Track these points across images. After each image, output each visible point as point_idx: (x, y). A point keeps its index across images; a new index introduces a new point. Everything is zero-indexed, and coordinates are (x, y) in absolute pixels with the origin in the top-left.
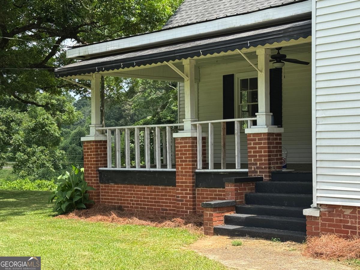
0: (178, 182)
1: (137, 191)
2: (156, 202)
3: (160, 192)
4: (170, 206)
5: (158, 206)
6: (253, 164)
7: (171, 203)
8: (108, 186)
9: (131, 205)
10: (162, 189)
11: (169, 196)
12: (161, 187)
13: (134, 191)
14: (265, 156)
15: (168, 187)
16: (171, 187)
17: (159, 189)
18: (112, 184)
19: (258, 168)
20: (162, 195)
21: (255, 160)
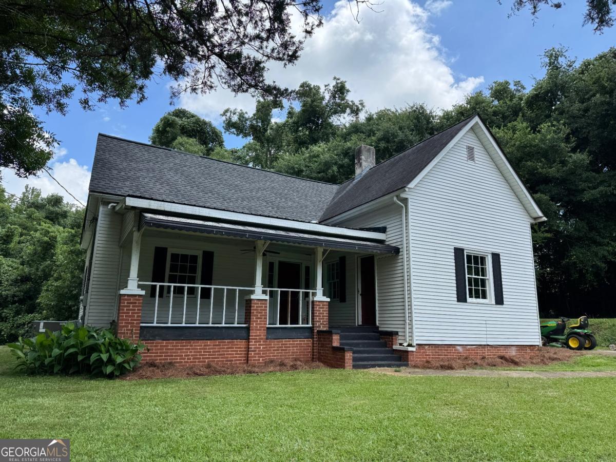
0: (252, 336)
1: (196, 346)
2: (220, 355)
3: (225, 345)
4: (236, 357)
5: (222, 358)
6: (318, 322)
7: (238, 354)
8: (153, 343)
9: (186, 360)
10: (228, 342)
11: (236, 348)
12: (226, 341)
13: (191, 346)
14: (326, 316)
15: (235, 341)
16: (239, 340)
17: (225, 342)
18: (160, 341)
19: (321, 324)
20: (227, 348)
21: (319, 319)
